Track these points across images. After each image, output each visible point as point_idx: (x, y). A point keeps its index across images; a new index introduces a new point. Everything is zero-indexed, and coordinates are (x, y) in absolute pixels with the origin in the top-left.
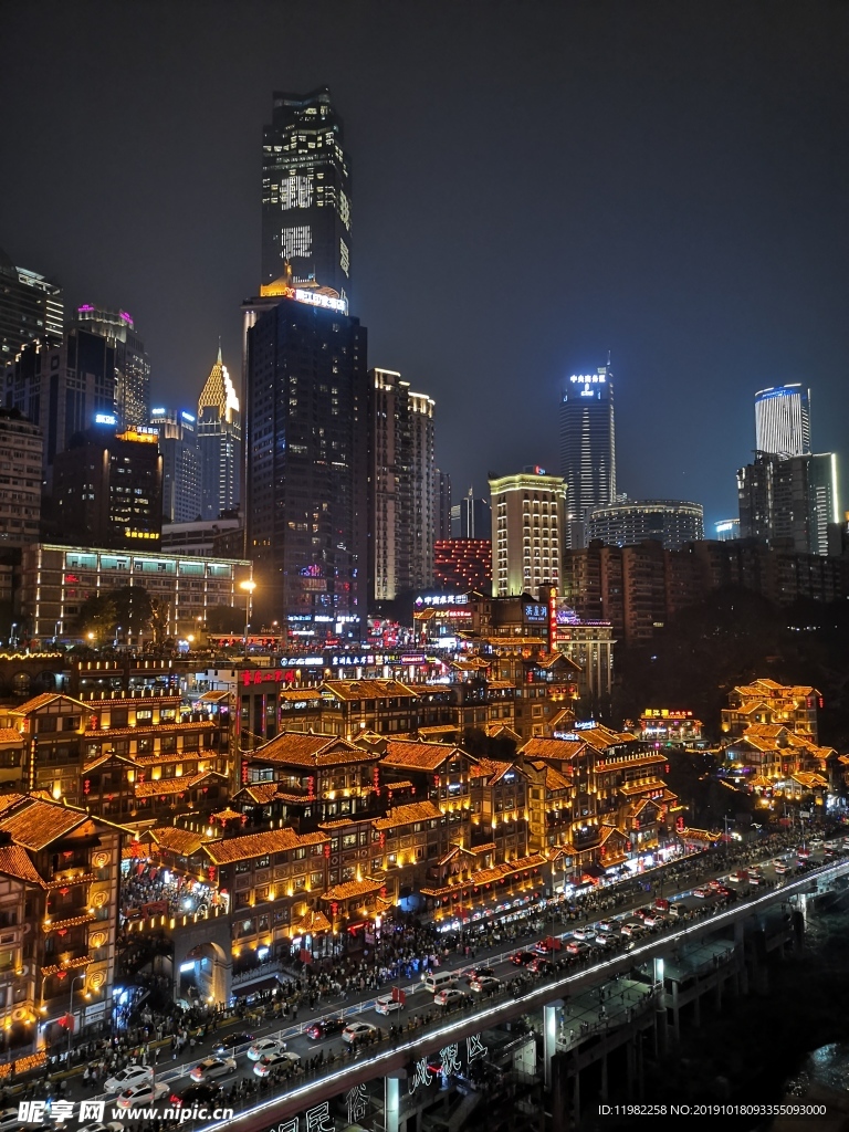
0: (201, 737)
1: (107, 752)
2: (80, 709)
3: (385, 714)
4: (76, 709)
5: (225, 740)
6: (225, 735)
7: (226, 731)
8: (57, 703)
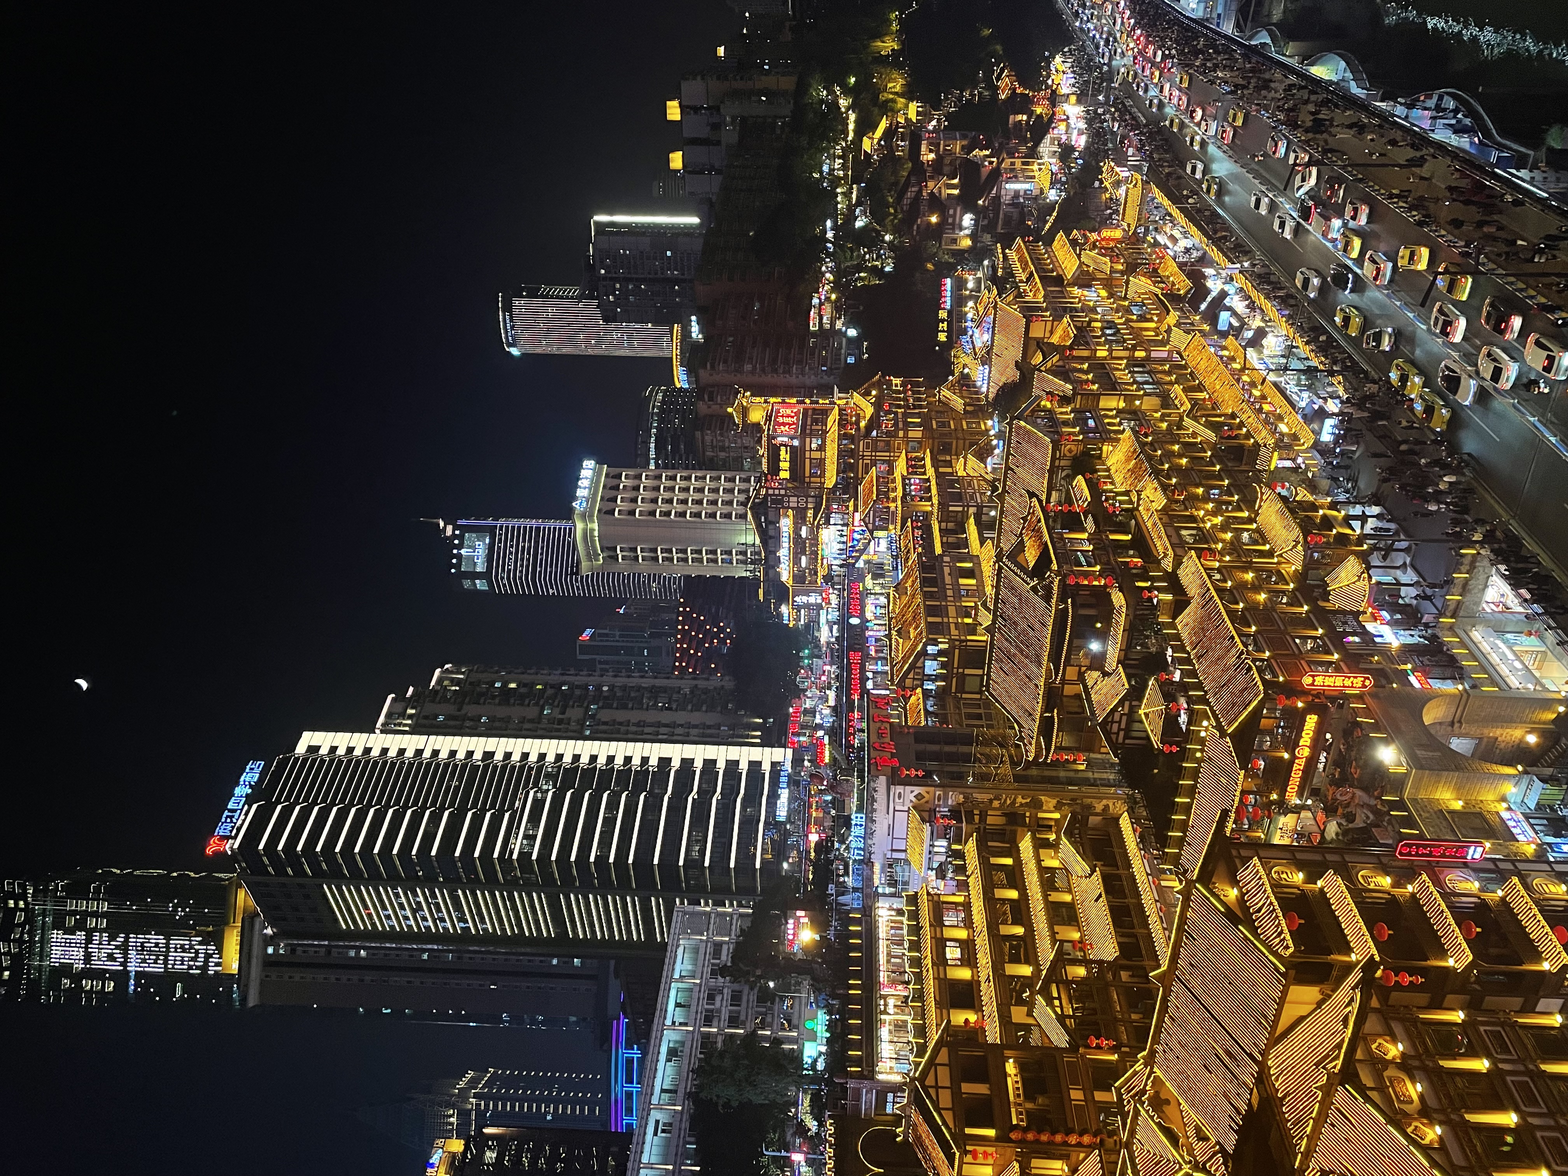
0: (994, 860)
1: (1030, 1014)
2: (944, 1051)
3: (950, 593)
4: (943, 1056)
5: (1001, 820)
6: (990, 820)
7: (983, 816)
8: (932, 1092)
